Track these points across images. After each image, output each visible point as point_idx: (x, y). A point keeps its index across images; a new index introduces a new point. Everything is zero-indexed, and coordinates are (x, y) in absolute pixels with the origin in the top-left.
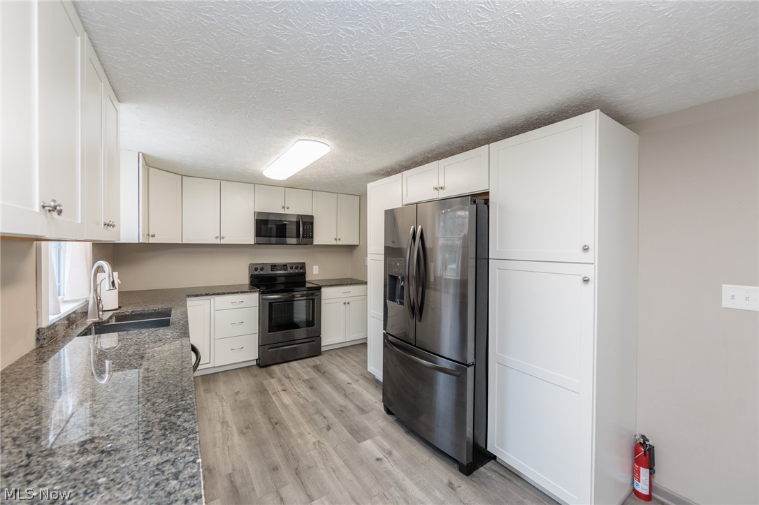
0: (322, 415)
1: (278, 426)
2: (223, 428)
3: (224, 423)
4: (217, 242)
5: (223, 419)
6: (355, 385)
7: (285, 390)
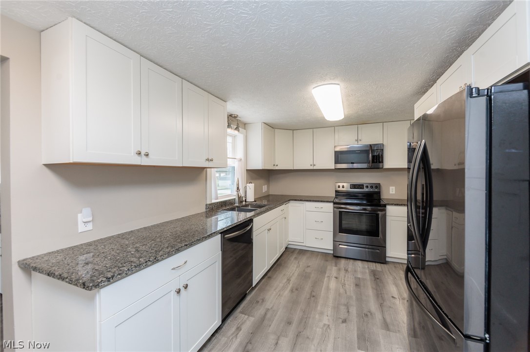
0: (348, 309)
1: (313, 299)
2: (286, 282)
3: (289, 280)
4: (312, 168)
5: (290, 278)
6: (397, 302)
7: (337, 278)
